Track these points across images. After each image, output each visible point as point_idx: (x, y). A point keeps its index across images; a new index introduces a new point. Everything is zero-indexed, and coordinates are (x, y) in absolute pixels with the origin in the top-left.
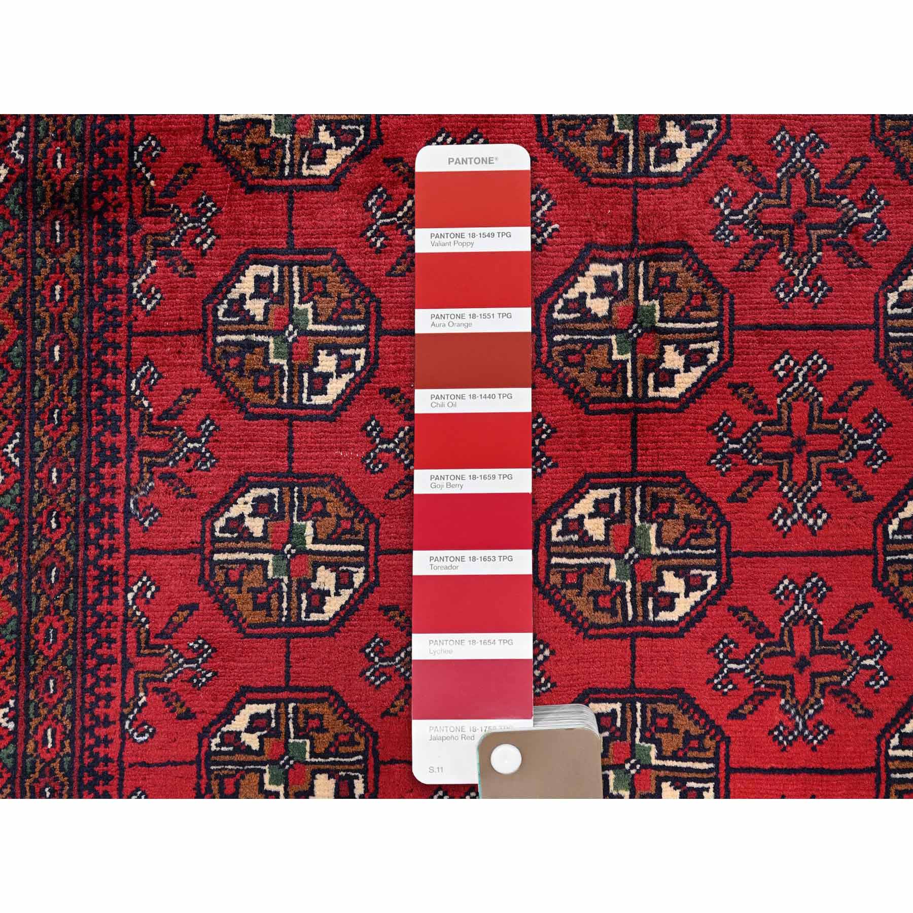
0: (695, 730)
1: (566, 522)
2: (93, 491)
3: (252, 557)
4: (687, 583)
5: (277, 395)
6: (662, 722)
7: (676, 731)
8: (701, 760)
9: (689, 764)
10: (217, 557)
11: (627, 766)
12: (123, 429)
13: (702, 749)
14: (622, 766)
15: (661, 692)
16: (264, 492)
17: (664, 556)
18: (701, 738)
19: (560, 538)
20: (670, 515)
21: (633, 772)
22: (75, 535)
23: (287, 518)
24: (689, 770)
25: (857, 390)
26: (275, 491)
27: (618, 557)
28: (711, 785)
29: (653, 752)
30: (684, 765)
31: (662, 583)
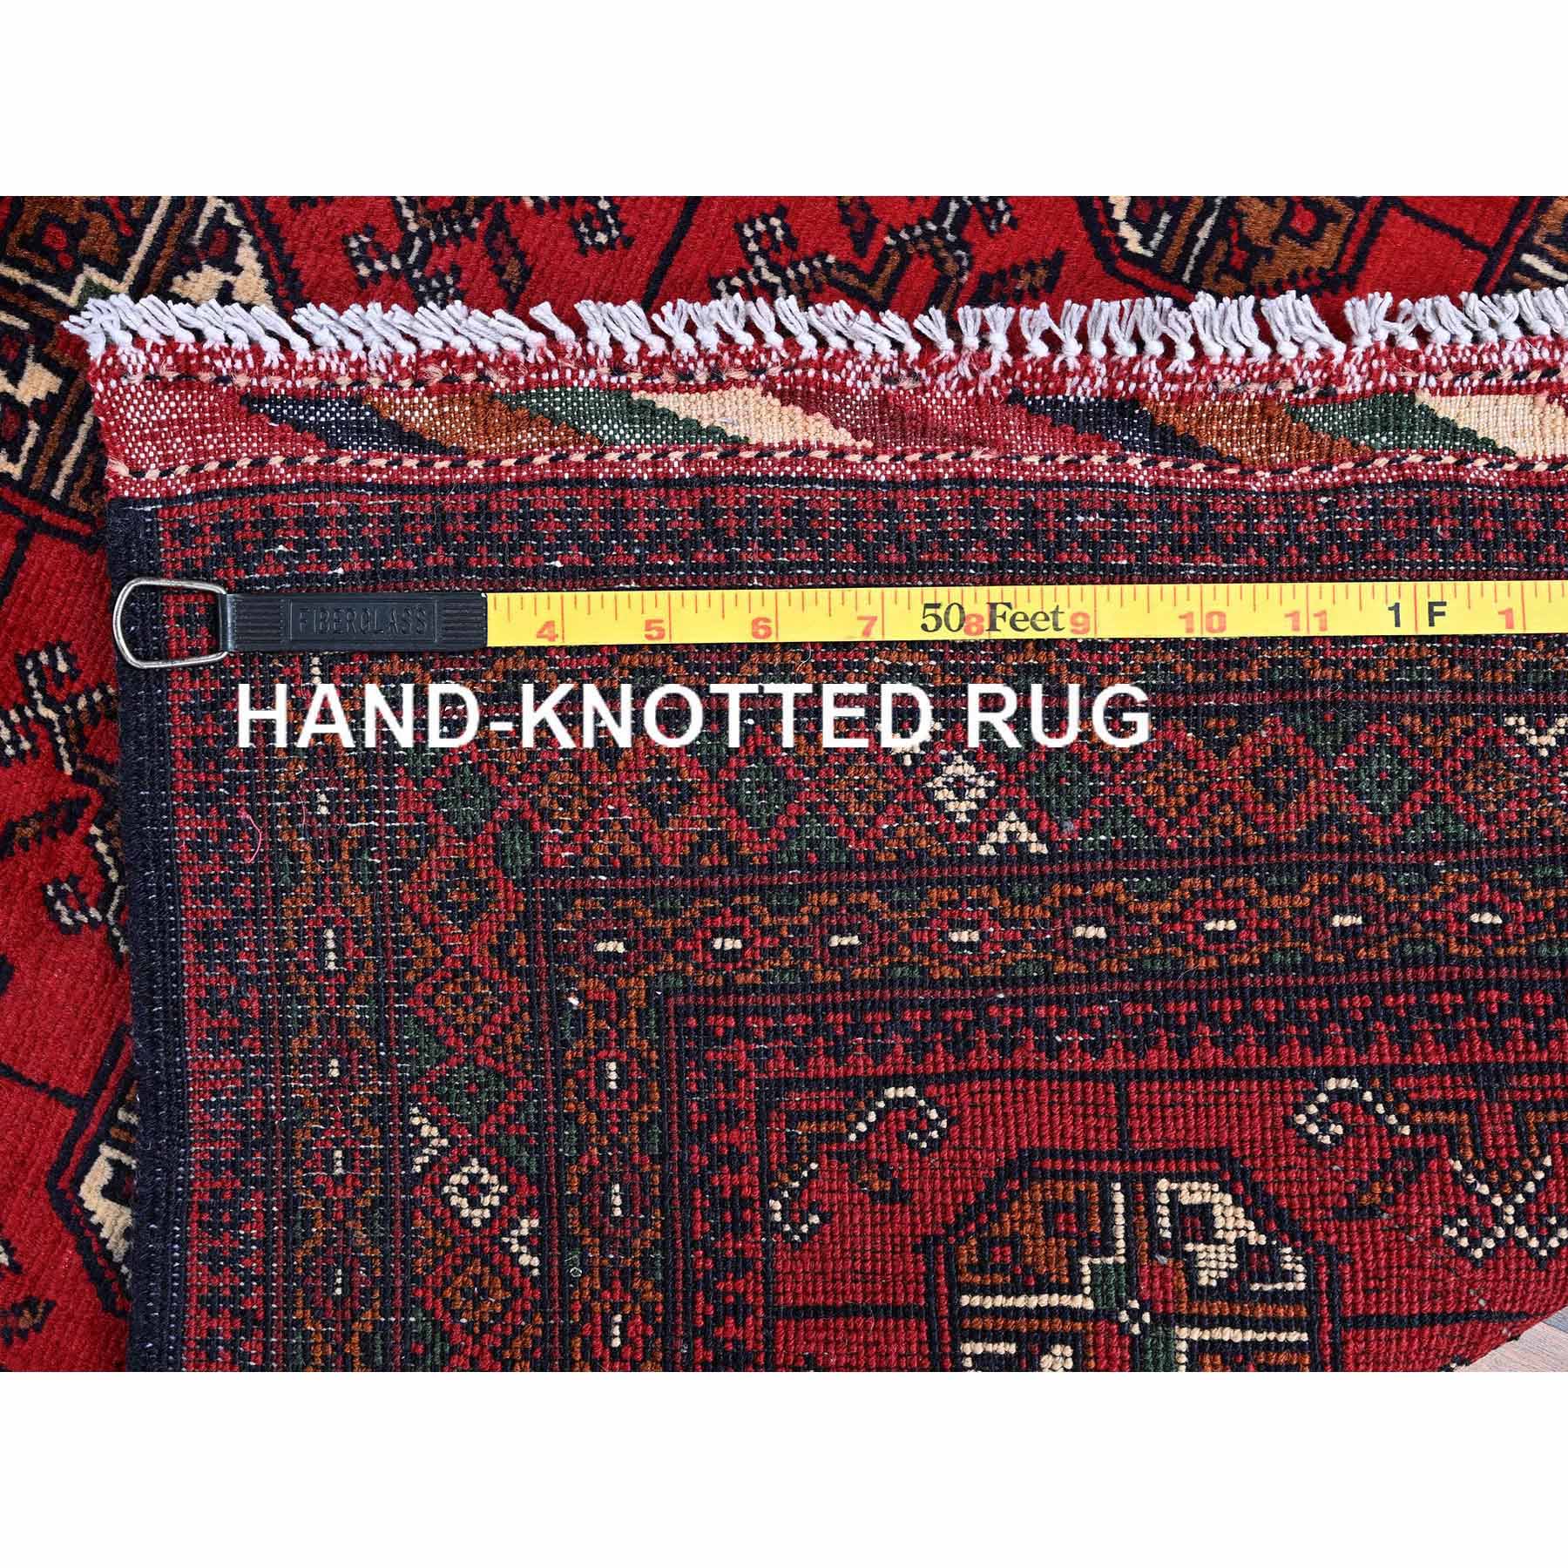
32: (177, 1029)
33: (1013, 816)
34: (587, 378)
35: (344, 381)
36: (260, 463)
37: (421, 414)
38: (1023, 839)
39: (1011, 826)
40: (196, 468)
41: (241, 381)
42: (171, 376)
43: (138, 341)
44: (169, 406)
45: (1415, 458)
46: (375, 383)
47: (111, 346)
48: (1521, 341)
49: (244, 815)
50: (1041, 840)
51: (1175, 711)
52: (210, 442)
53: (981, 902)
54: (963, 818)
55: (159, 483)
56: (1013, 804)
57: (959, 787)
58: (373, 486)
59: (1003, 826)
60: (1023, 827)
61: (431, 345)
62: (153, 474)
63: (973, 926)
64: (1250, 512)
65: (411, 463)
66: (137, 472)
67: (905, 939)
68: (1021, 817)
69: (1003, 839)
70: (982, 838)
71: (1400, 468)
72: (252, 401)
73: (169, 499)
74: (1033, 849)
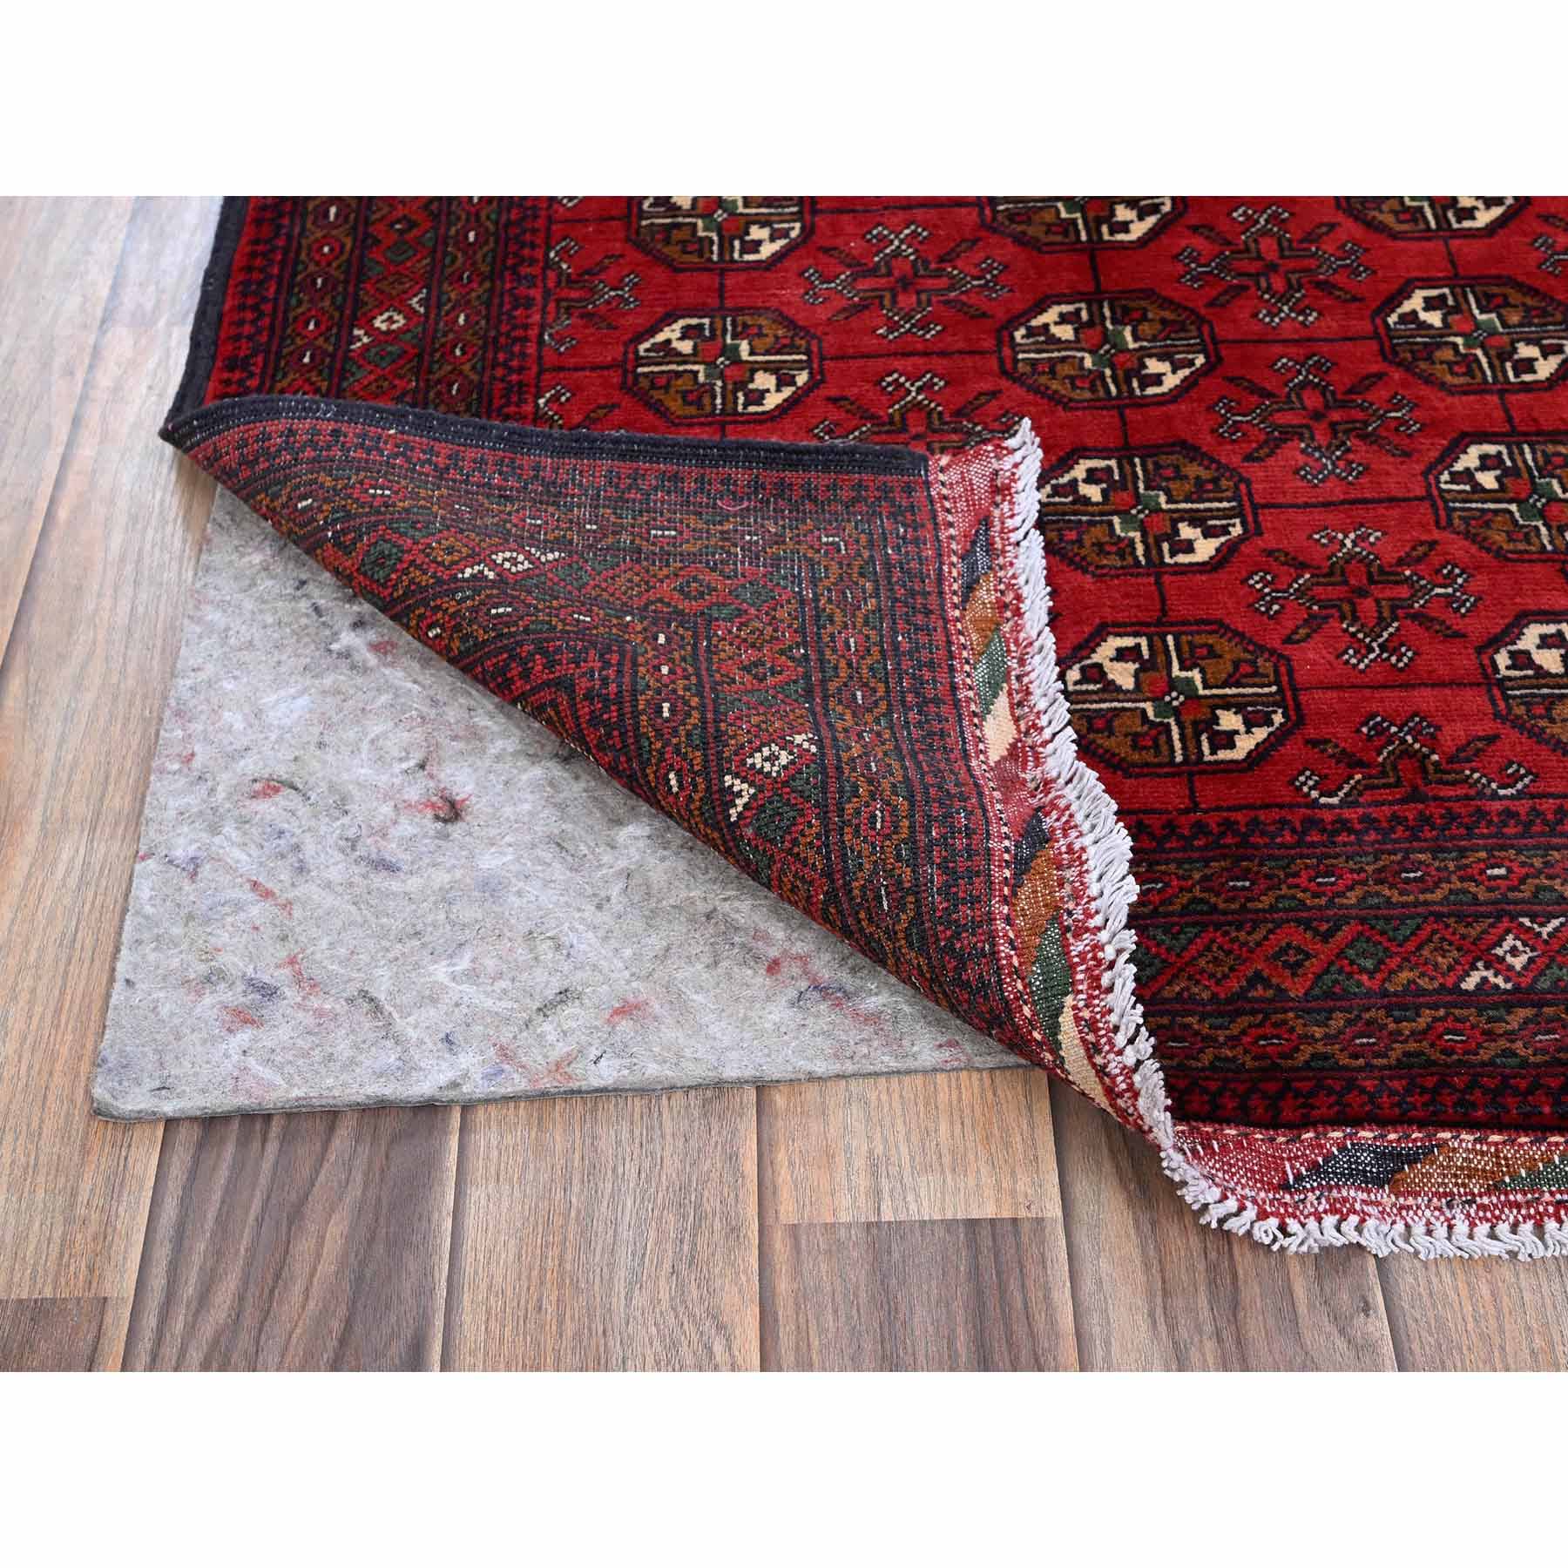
0: (1205, 474)
1: (1029, 329)
2: (504, 329)
3: (681, 368)
4: (1172, 363)
5: (707, 255)
6: (1169, 472)
7: (1186, 477)
8: (1220, 501)
9: (1208, 505)
10: (640, 370)
11: (1134, 512)
12: (540, 284)
13: (1219, 489)
14: (1127, 512)
15: (1162, 446)
16: (694, 321)
17: (1141, 348)
18: (1215, 481)
19: (1024, 341)
20: (1144, 318)
21: (1142, 516)
22: (483, 359)
23: (720, 339)
24: (1210, 510)
25: (1324, 229)
26: (706, 321)
27: (1092, 352)
28: (1237, 521)
29: (1162, 499)
30: (1201, 506)
31: (1145, 367)
32: (622, 456)
33: (752, 791)
34: (1014, 664)
35: (1001, 561)
36: (951, 525)
37: (986, 595)
38: (738, 801)
39: (745, 791)
40: (945, 498)
41: (997, 513)
42: (999, 483)
43: (1016, 465)
44: (981, 485)
45: (1026, 1010)
46: (1001, 574)
47: (1012, 451)
48: (1125, 1067)
49: (745, 504)
50: (740, 815)
51: (833, 881)
52: (962, 505)
53: (695, 786)
54: (750, 761)
55: (937, 480)
56: (760, 790)
57: (772, 758)
58: (941, 569)
59: (745, 786)
60: (745, 799)
61: (1025, 591)
62: (942, 477)
63: (681, 786)
64: (975, 901)
65: (955, 587)
66: (942, 470)
67: (667, 744)
68: (753, 797)
69: (736, 789)
70: (736, 775)
71: (1017, 999)
72: (986, 521)
73: (928, 484)
74: (732, 811)
